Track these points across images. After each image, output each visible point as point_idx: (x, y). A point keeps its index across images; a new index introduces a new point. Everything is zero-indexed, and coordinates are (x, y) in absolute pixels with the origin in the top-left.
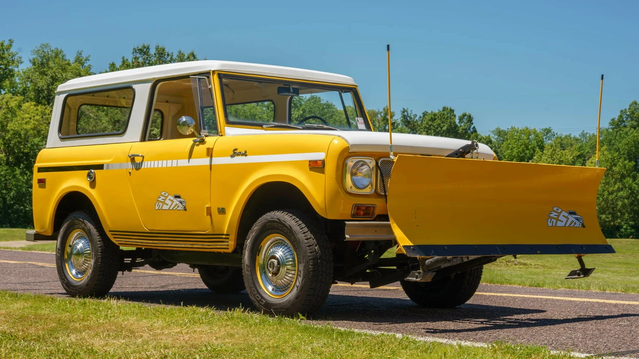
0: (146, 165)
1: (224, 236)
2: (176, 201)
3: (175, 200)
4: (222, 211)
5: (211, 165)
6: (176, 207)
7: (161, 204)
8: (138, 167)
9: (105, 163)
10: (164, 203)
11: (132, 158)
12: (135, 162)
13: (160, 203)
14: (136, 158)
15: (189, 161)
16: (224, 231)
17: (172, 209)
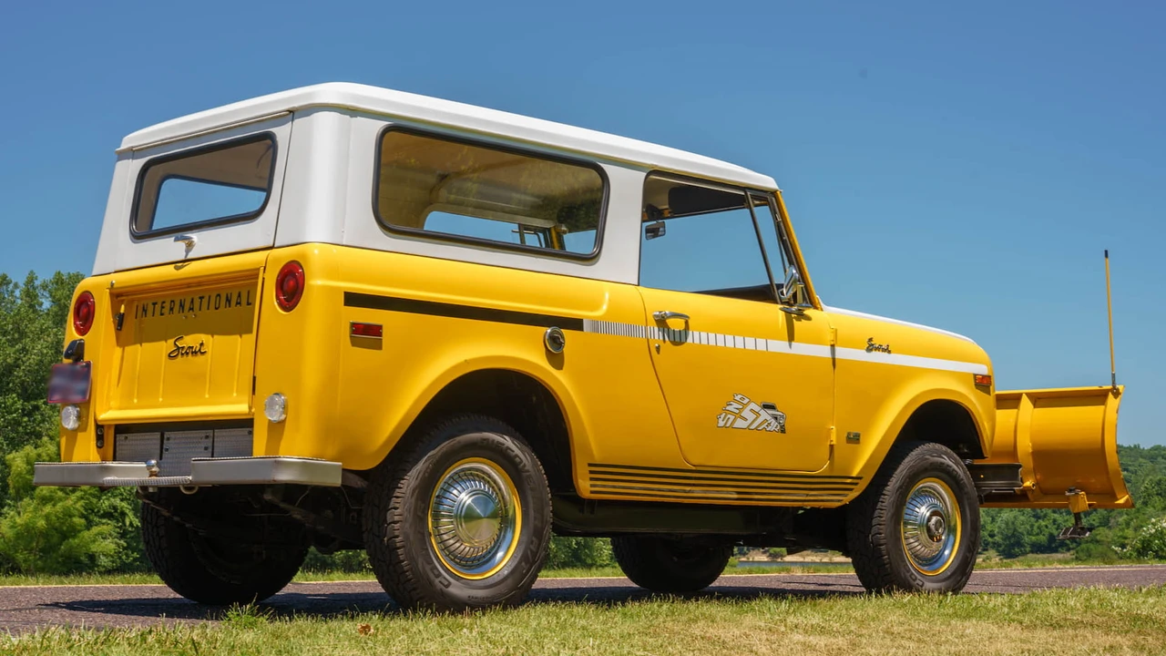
0: (695, 337)
1: (849, 481)
2: (765, 415)
3: (762, 412)
4: (854, 439)
5: (834, 360)
6: (764, 426)
7: (732, 417)
8: (677, 340)
9: (587, 317)
10: (738, 415)
11: (661, 321)
12: (669, 329)
13: (729, 416)
14: (670, 322)
15: (790, 346)
16: (852, 471)
17: (756, 428)
